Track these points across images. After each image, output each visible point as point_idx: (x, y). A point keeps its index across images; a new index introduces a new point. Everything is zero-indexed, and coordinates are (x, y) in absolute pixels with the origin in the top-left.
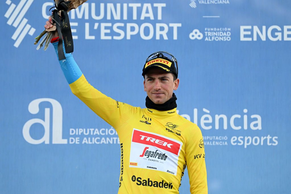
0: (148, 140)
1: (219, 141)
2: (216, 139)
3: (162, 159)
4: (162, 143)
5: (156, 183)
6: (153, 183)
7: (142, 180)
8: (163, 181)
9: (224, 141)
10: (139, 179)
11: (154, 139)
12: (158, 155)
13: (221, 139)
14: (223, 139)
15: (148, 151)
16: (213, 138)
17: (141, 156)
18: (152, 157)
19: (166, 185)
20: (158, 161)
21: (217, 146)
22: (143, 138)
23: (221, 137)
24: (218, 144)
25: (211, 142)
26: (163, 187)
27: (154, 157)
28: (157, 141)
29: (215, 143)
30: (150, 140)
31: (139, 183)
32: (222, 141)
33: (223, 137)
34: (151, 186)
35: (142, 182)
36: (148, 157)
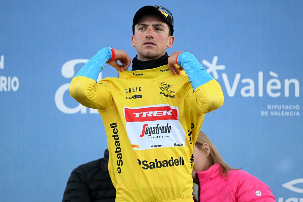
0: (144, 115)
1: (289, 111)
2: (286, 108)
3: (166, 133)
4: (162, 113)
5: (165, 162)
6: (162, 163)
7: (148, 164)
8: (172, 158)
9: (296, 111)
10: (145, 163)
11: (151, 113)
12: (160, 130)
13: (292, 109)
14: (294, 108)
15: (148, 128)
16: (282, 107)
17: (141, 136)
18: (154, 133)
19: (177, 162)
20: (162, 137)
21: (286, 117)
22: (137, 115)
23: (292, 106)
24: (288, 114)
25: (279, 113)
26: (174, 165)
27: (156, 133)
28: (155, 113)
29: (284, 114)
30: (147, 116)
31: (146, 167)
32: (293, 110)
33: (294, 106)
34: (160, 167)
35: (149, 165)
36: (150, 135)
